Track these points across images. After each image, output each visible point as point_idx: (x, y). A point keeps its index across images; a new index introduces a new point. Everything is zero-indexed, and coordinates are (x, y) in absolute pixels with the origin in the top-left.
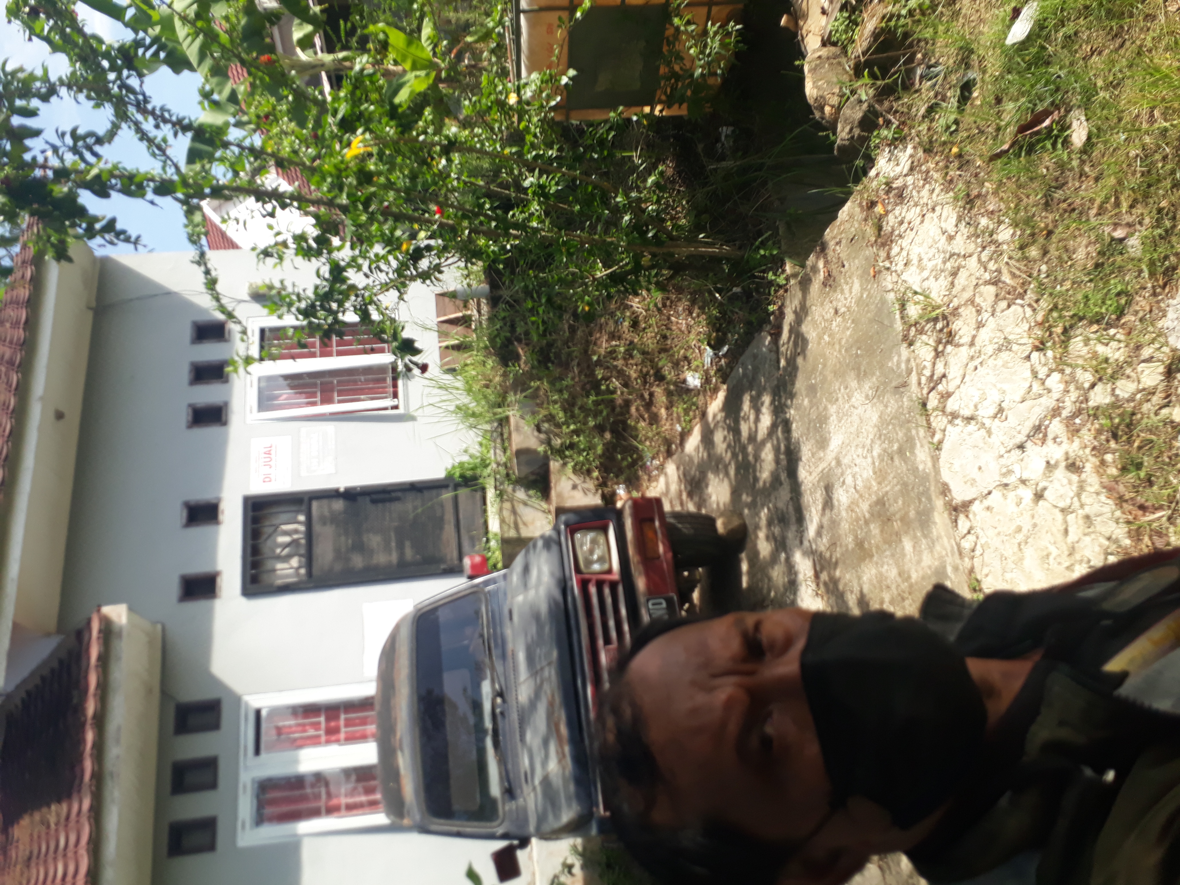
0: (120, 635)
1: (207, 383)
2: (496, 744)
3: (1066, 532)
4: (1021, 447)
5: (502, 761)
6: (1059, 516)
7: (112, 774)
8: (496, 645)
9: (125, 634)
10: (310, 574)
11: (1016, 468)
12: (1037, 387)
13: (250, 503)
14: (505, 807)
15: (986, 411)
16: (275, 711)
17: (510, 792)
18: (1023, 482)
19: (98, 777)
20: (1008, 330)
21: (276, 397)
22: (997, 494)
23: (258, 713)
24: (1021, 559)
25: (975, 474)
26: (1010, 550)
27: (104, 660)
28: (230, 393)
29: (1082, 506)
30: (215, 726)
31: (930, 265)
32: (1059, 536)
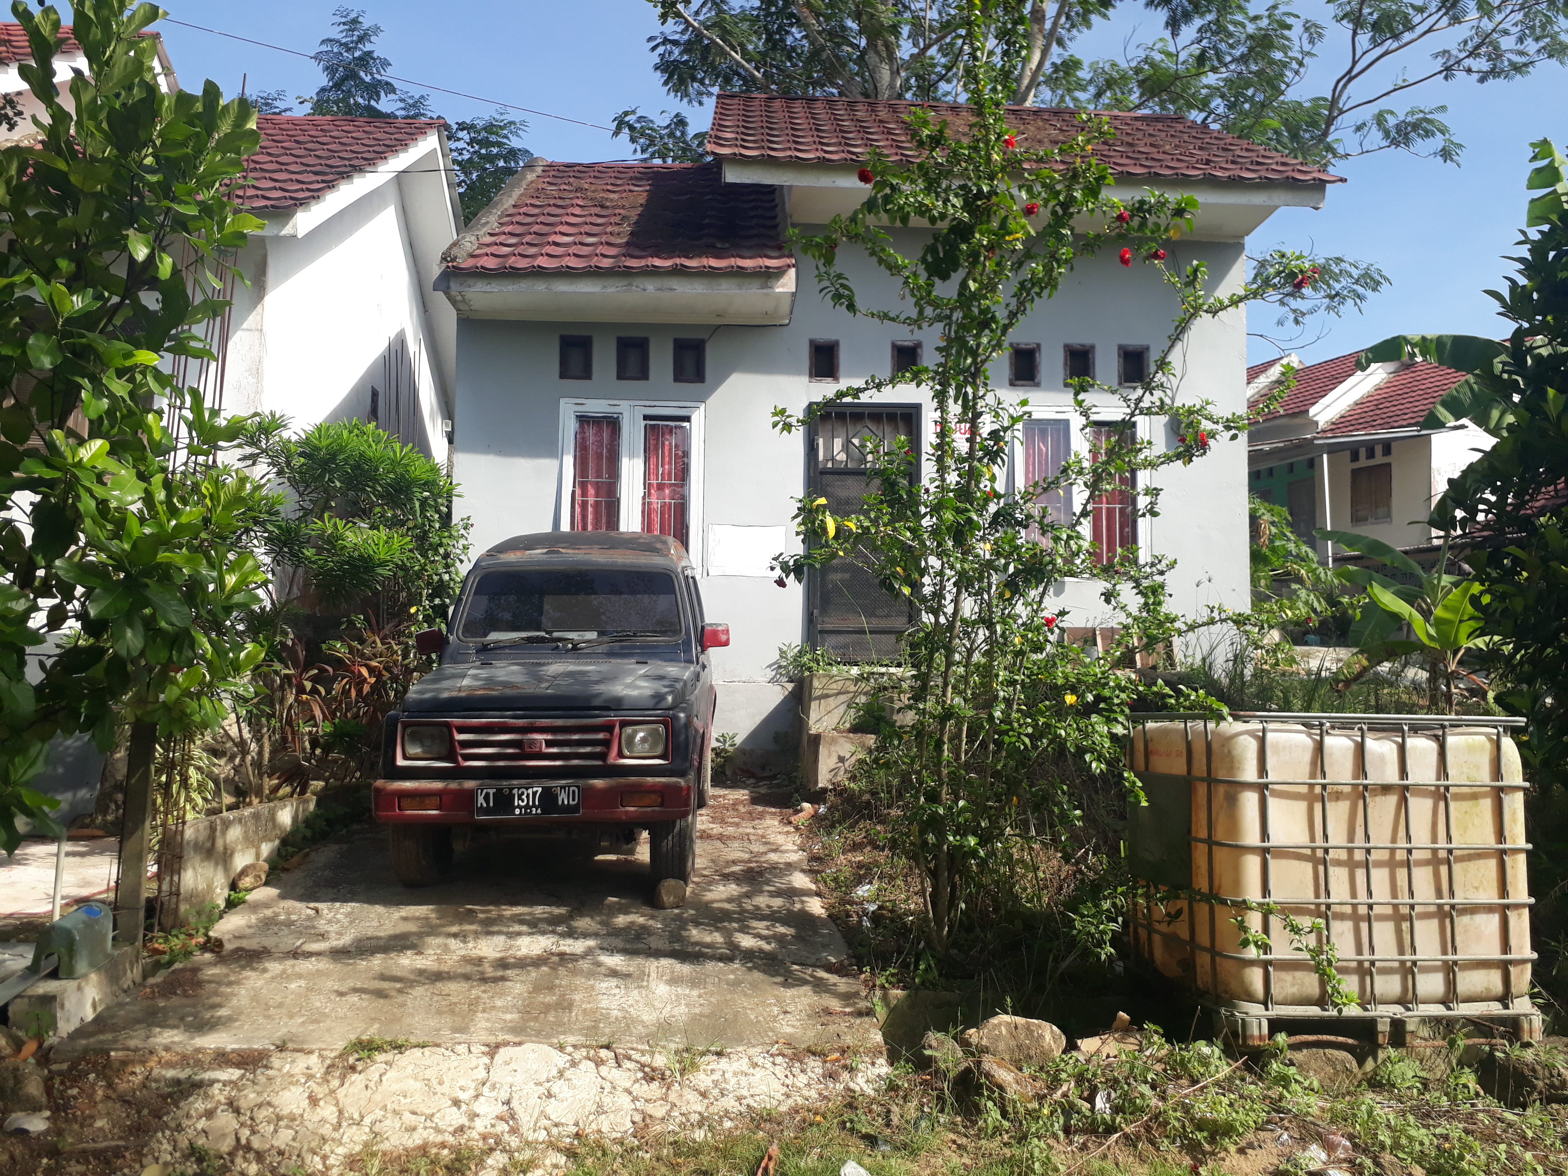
0: (765, 286)
1: (1065, 364)
2: (529, 640)
3: (414, 1113)
4: (508, 1102)
5: (513, 645)
6: (428, 1112)
7: (630, 285)
8: (622, 648)
9: (769, 291)
10: (825, 472)
11: (494, 1094)
12: (544, 1122)
13: (913, 411)
14: (473, 642)
15: (557, 1087)
16: (686, 436)
17: (484, 649)
18: (477, 1097)
19: (628, 273)
20: (612, 1116)
21: (1043, 439)
22: (482, 1074)
23: (688, 419)
24: (416, 1079)
25: (513, 1066)
26: (428, 1074)
27: (739, 273)
28: (1051, 388)
29: (425, 1128)
30: (679, 376)
31: (733, 1081)
32: (413, 1107)
